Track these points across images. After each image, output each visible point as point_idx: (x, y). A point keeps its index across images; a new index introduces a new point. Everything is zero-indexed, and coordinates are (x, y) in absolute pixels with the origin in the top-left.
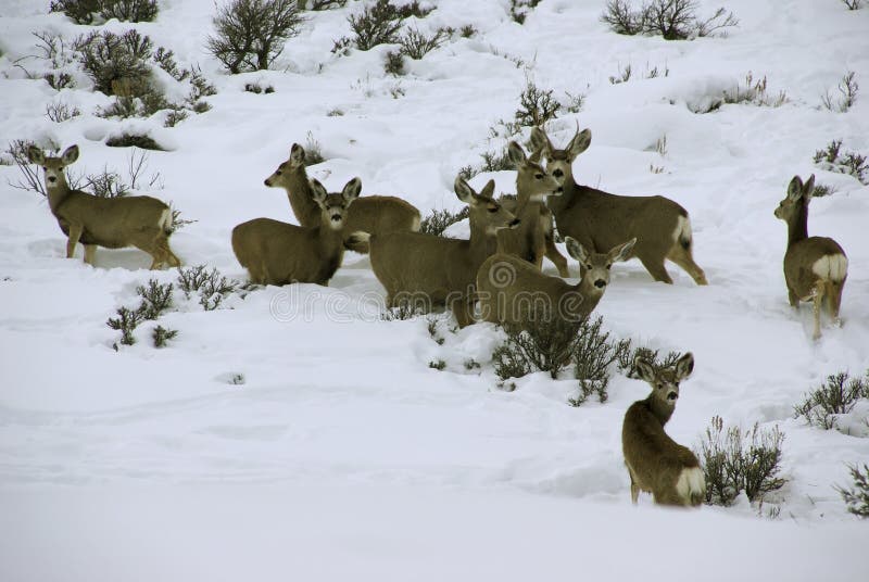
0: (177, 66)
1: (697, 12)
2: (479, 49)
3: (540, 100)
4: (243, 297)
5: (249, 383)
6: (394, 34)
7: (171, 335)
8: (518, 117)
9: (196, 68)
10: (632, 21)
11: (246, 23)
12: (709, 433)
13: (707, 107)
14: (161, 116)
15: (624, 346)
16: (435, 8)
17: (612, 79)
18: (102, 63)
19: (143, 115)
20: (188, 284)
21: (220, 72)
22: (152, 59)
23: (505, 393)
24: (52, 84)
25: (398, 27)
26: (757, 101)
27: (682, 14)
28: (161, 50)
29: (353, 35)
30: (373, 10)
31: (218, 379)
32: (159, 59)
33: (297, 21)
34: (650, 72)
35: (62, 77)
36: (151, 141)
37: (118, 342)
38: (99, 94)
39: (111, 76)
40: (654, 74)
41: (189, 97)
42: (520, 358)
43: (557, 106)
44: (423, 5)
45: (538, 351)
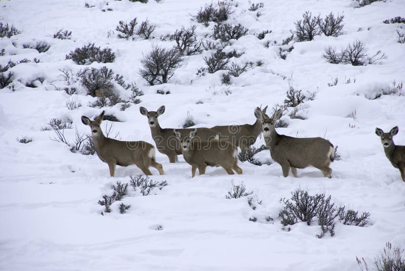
0: (125, 83)
1: (367, 53)
2: (266, 71)
3: (296, 95)
4: (161, 189)
5: (165, 230)
6: (225, 65)
7: (128, 208)
8: (285, 102)
9: (134, 83)
10: (337, 58)
11: (157, 62)
12: (385, 251)
13: (375, 97)
14: (118, 106)
15: (342, 209)
16: (244, 53)
17: (329, 85)
18: (90, 82)
19: (110, 106)
20: (135, 183)
21: (145, 85)
22: (114, 79)
23: (285, 232)
24: (67, 92)
25: (227, 62)
26: (398, 93)
27: (360, 54)
28: (118, 75)
29: (206, 66)
30: (215, 55)
31: (150, 228)
32: (117, 79)
33: (180, 61)
34: (347, 81)
35: (72, 89)
36: (115, 118)
37: (104, 212)
38: (89, 96)
39: (95, 88)
40: (349, 82)
41: (131, 97)
42: (292, 215)
43: (304, 97)
44: (238, 52)
45: (300, 212)
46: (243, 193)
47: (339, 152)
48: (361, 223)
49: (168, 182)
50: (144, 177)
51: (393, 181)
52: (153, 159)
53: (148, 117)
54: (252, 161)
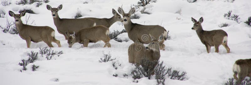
4: (59, 56)
5: (60, 81)
7: (37, 67)
8: (138, 4)
13: (193, 1)
14: (35, 4)
15: (169, 70)
19: (30, 4)
20: (42, 52)
23: (135, 83)
31: (51, 80)
36: (32, 11)
37: (22, 70)
42: (139, 73)
43: (150, 1)
45: (144, 71)
46: (110, 59)
47: (170, 34)
48: (181, 78)
49: (63, 52)
50: (49, 48)
51: (202, 52)
52: (54, 38)
53: (52, 11)
54: (116, 39)
